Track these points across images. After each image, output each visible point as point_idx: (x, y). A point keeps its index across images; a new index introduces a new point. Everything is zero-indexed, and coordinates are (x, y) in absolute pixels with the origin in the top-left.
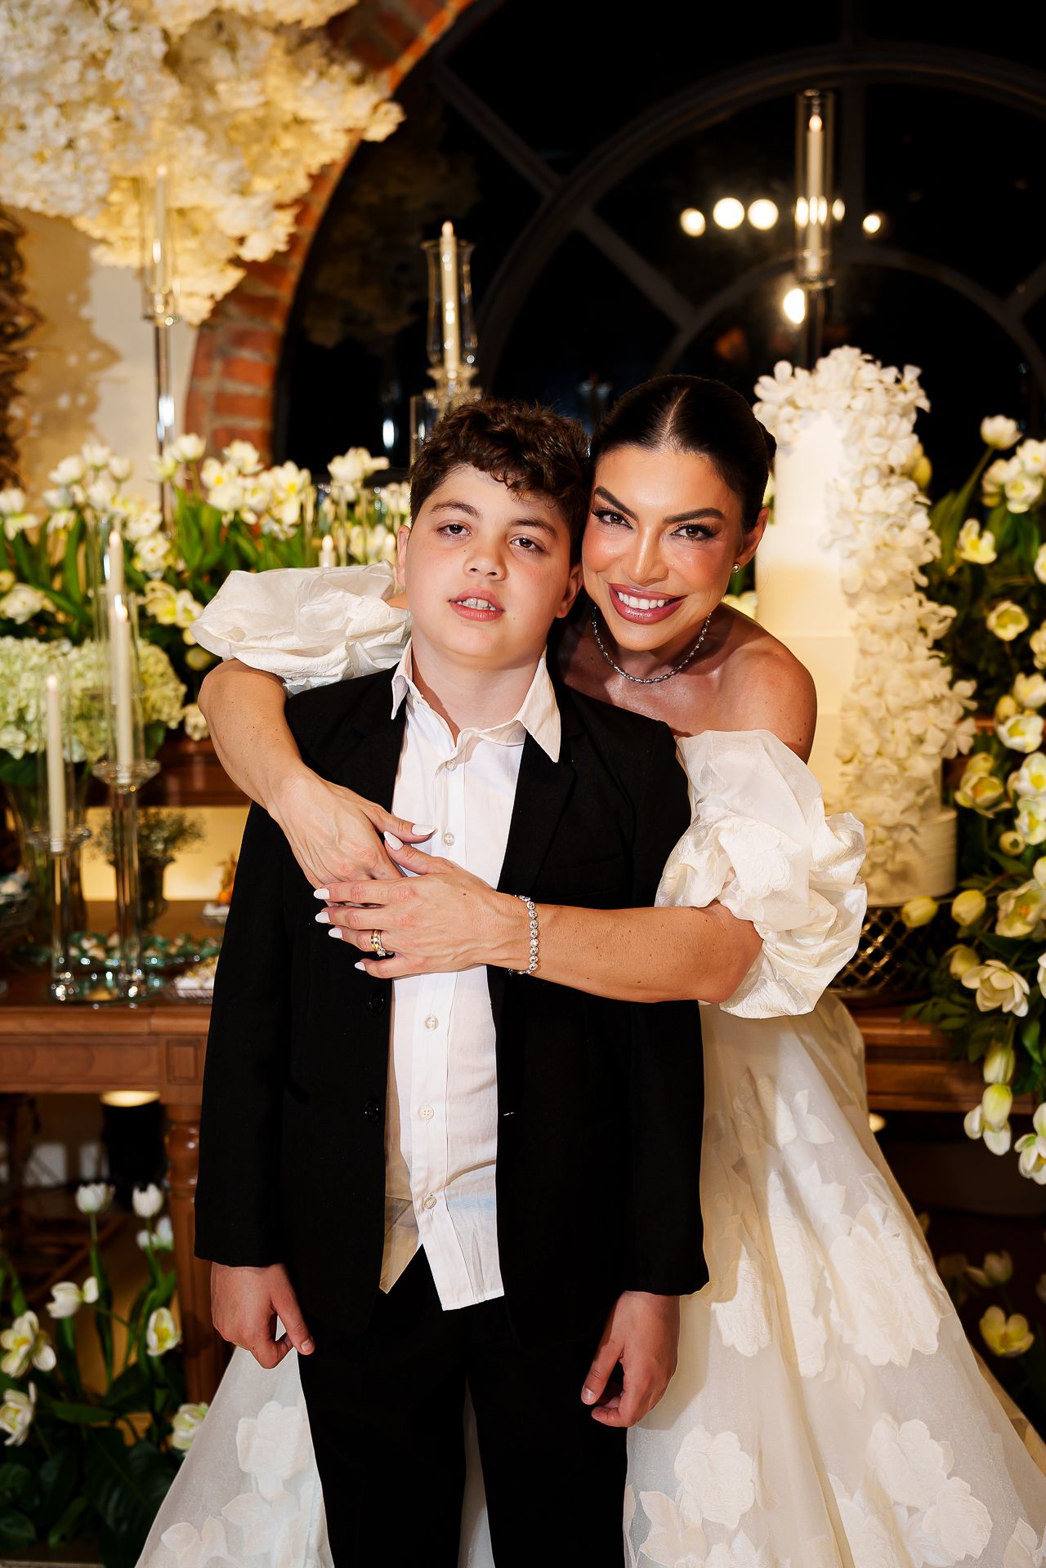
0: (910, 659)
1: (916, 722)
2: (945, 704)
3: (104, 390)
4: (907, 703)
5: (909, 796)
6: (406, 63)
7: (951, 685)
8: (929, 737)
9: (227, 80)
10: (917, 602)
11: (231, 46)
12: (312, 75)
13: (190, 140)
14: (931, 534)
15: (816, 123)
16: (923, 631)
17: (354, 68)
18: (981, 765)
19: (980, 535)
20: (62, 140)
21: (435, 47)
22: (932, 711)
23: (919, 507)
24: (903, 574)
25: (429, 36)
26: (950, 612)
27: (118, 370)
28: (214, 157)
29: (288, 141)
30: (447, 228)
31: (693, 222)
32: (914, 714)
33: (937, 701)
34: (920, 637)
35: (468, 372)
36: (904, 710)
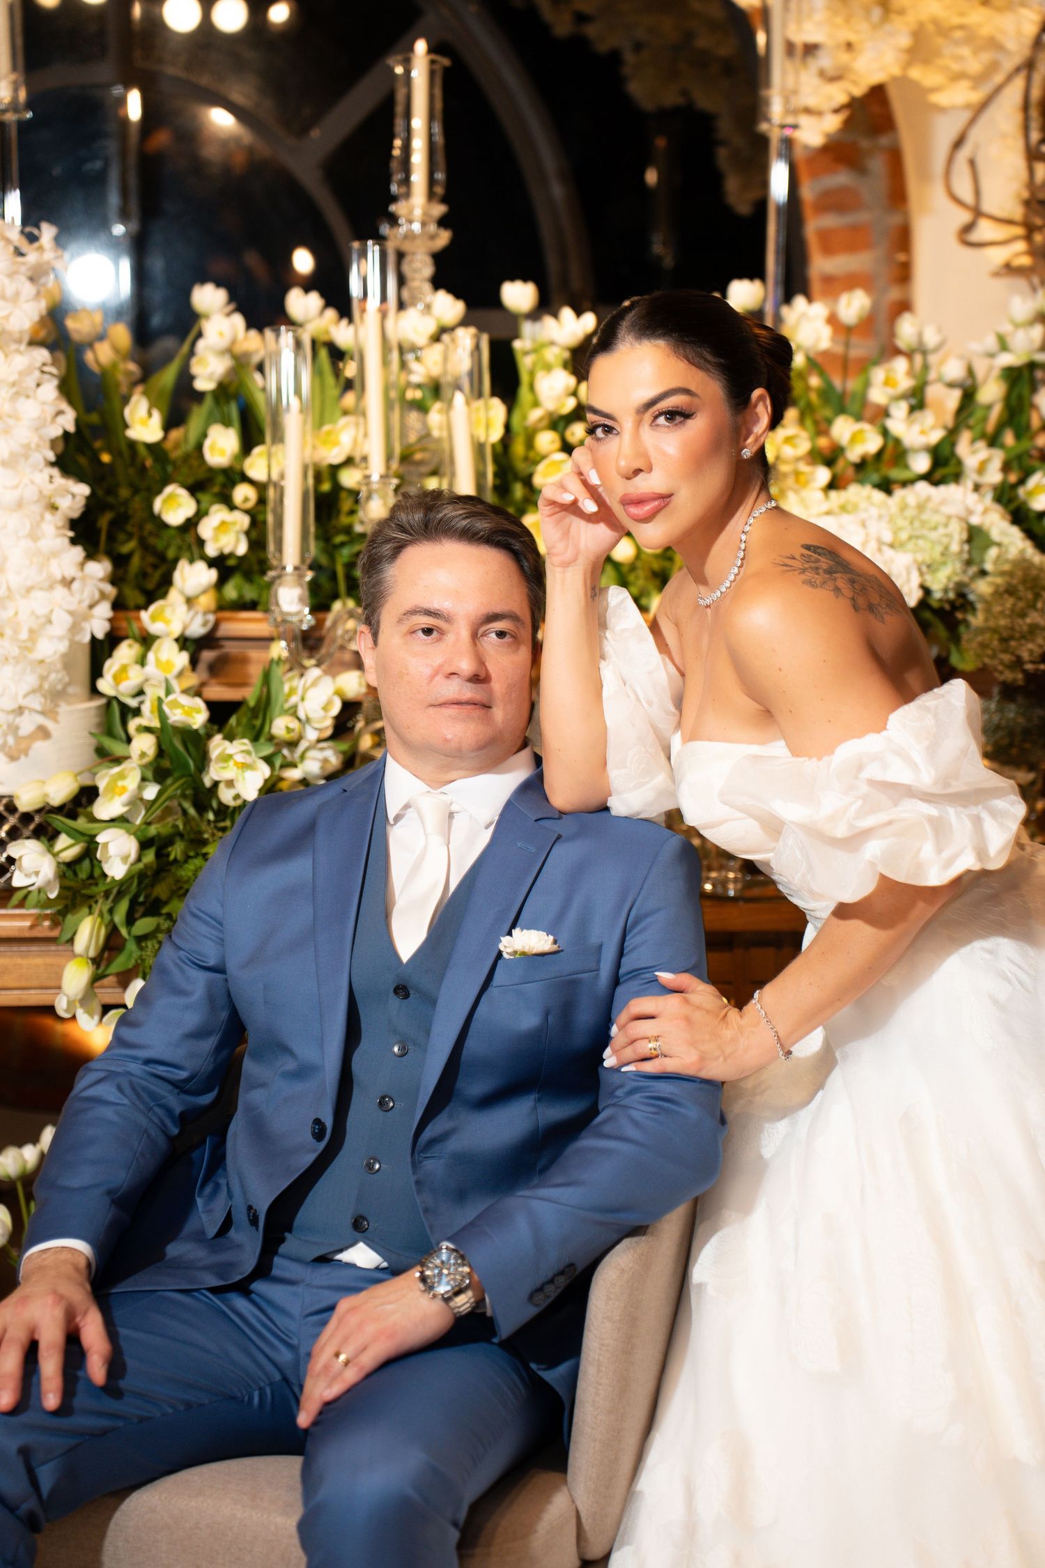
0: (34, 536)
1: (39, 602)
2: (75, 585)
4: (29, 583)
5: (31, 680)
7: (82, 565)
8: (54, 618)
10: (47, 478)
14: (64, 406)
16: (54, 508)
18: (126, 652)
19: (150, 415)
22: (60, 591)
23: (46, 377)
24: (27, 447)
26: (83, 490)
32: (39, 595)
33: (68, 583)
34: (48, 516)
36: (29, 590)
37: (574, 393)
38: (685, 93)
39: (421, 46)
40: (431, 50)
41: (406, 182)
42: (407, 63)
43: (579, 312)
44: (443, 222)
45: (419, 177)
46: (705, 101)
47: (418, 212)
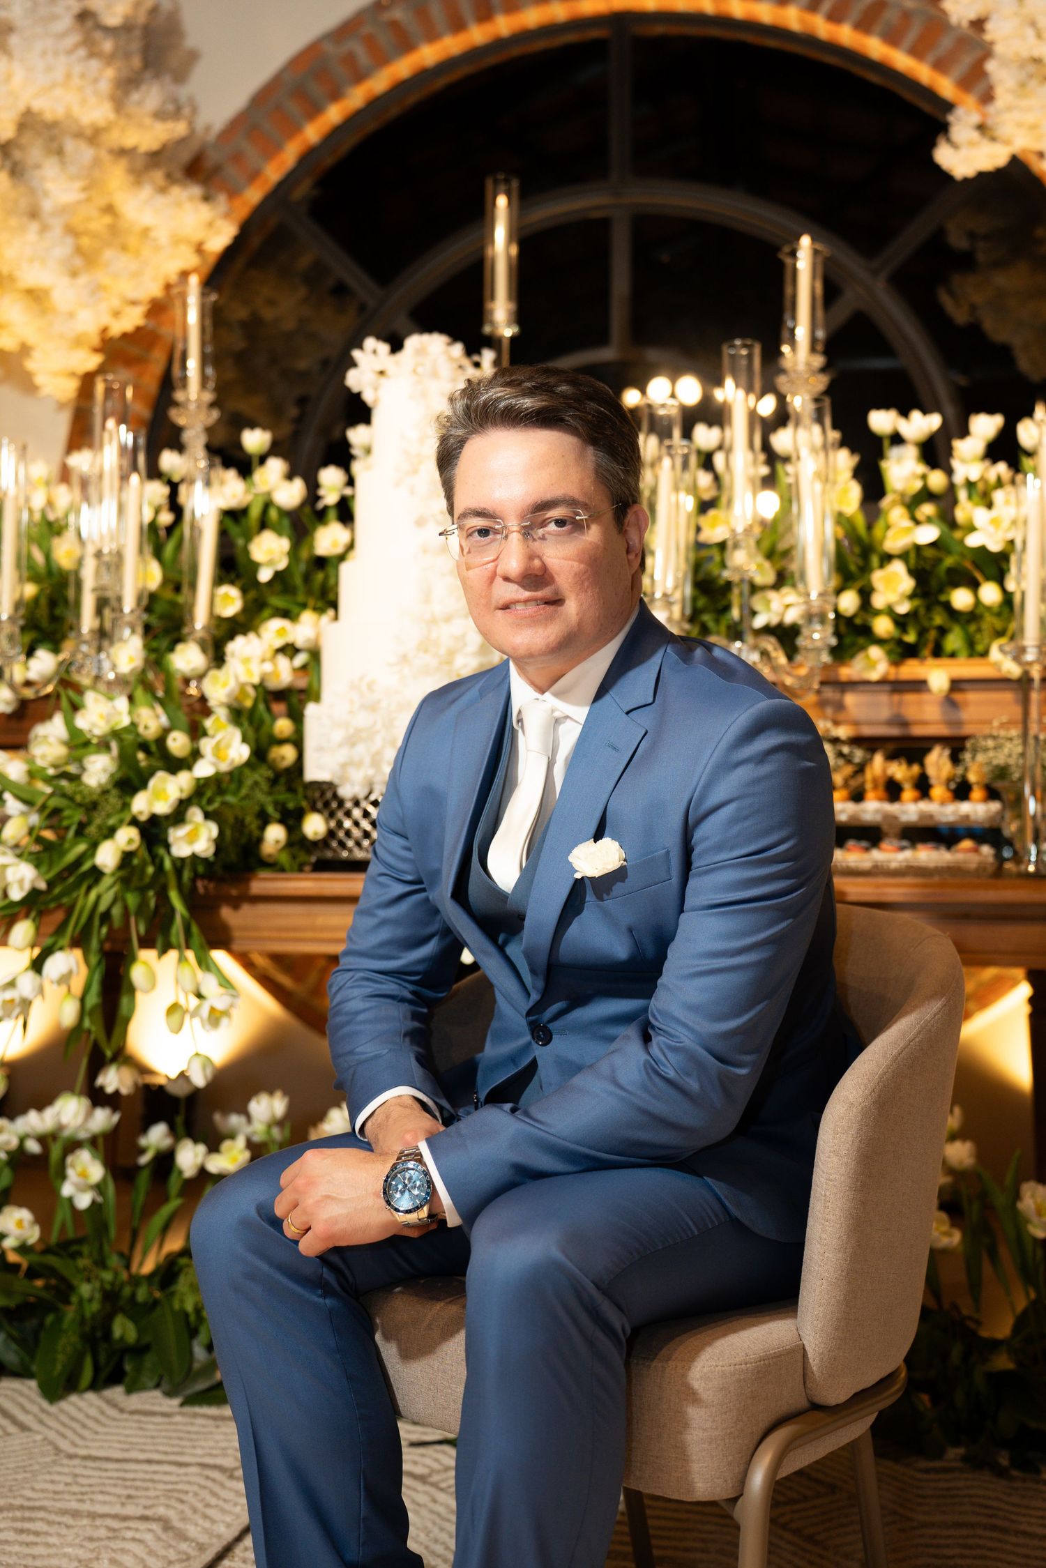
11: (60, 152)
15: (502, 201)
25: (273, 173)
35: (208, 397)
36: (448, 619)
37: (924, 477)
39: (805, 241)
42: (793, 254)
44: (822, 370)
45: (802, 332)
47: (802, 364)
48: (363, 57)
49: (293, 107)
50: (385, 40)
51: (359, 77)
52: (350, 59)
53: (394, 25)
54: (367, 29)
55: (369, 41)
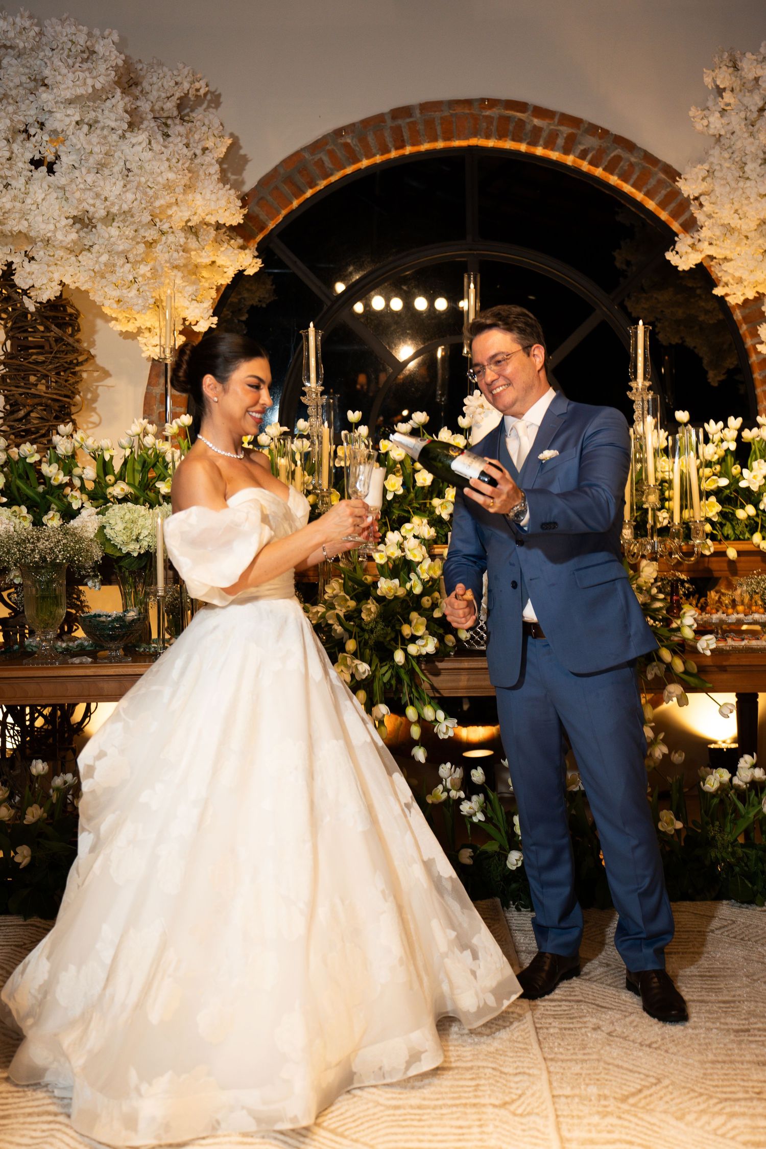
3: (100, 390)
6: (260, 237)
9: (195, 250)
12: (226, 245)
13: (175, 276)
17: (240, 241)
20: (131, 278)
21: (272, 230)
25: (271, 226)
27: (109, 381)
28: (184, 284)
29: (205, 273)
30: (311, 324)
31: (359, 308)
35: (321, 387)
38: (682, 338)
39: (641, 322)
40: (644, 324)
41: (635, 373)
42: (636, 329)
43: (716, 423)
44: (650, 388)
46: (690, 342)
47: (640, 385)
48: (328, 163)
49: (285, 189)
50: (340, 154)
51: (326, 176)
52: (320, 163)
53: (346, 145)
54: (329, 147)
55: (331, 154)
